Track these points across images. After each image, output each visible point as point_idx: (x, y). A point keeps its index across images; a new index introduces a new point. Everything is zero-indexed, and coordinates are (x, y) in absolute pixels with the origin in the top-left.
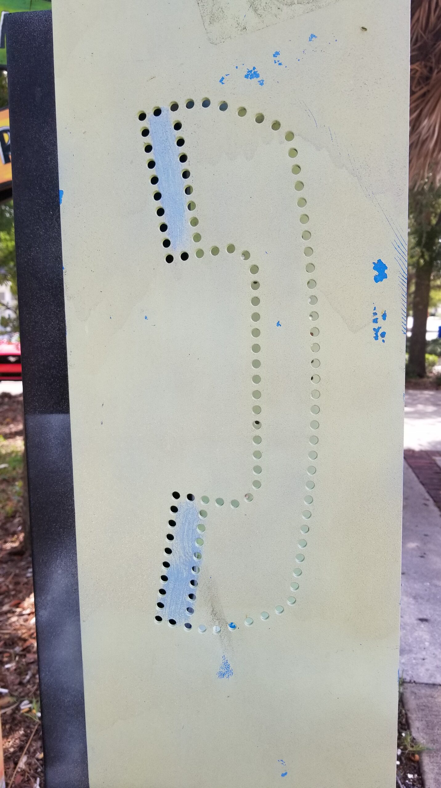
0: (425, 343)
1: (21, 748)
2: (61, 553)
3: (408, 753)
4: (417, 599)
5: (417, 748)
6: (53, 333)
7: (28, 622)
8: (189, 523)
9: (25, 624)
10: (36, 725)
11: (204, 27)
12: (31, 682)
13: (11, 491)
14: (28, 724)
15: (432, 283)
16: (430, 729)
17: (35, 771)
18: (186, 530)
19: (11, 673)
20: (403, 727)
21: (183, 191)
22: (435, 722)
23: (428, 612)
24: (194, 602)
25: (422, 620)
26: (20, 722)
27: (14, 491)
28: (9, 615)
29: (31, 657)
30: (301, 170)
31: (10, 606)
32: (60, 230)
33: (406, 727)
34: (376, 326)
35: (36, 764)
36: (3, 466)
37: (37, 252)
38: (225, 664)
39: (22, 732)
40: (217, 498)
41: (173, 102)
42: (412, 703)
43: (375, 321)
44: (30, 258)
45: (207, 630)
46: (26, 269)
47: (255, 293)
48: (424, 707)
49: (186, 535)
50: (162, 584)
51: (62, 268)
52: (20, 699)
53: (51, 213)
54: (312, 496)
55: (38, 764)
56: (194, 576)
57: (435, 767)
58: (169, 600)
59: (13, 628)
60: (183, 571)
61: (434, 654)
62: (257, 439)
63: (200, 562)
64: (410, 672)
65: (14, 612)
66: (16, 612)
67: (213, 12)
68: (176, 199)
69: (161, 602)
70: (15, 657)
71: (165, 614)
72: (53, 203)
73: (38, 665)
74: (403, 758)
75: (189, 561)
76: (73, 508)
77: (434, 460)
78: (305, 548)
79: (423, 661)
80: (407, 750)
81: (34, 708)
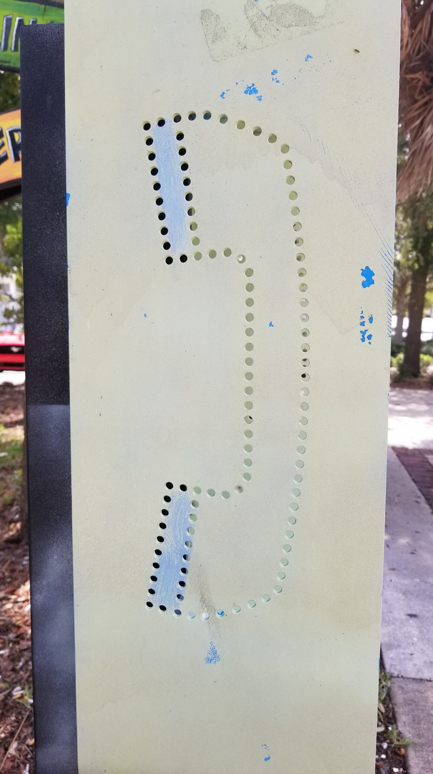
0: (420, 344)
1: (12, 734)
2: (58, 539)
3: (394, 747)
4: (407, 595)
5: (403, 742)
6: (57, 327)
7: (22, 609)
8: (181, 513)
9: (20, 611)
10: (28, 712)
11: (207, 44)
12: (24, 669)
13: (10, 479)
14: (19, 710)
15: (428, 286)
16: (416, 724)
17: (25, 757)
18: (178, 520)
19: (4, 659)
20: (390, 721)
21: (184, 197)
22: (422, 717)
23: (417, 607)
24: (184, 589)
25: (412, 616)
26: (12, 708)
27: (13, 479)
28: (4, 602)
29: (25, 644)
30: (295, 180)
31: (6, 593)
32: (66, 230)
33: (393, 721)
34: (363, 329)
35: (26, 750)
36: (2, 454)
37: (43, 250)
38: (213, 650)
39: (13, 718)
40: (208, 489)
41: (176, 114)
42: (399, 697)
43: (363, 324)
44: (37, 256)
45: (196, 617)
46: (33, 266)
47: (250, 295)
48: (410, 702)
49: (178, 524)
50: (154, 571)
51: (67, 266)
52: (13, 684)
53: (58, 213)
54: (299, 489)
55: (29, 750)
56: (184, 564)
57: (420, 762)
58: (160, 587)
59: (7, 615)
60: (174, 559)
61: (422, 650)
62: (249, 434)
63: (191, 550)
64: (398, 667)
65: (9, 599)
66: (11, 599)
67: (216, 31)
68: (177, 205)
69: (152, 588)
70: (9, 643)
71: (156, 600)
72: (60, 204)
73: (32, 652)
74: (389, 752)
75: (181, 549)
76: (70, 495)
77: (427, 459)
78: (292, 539)
79: (411, 656)
80: (394, 744)
81: (26, 695)
